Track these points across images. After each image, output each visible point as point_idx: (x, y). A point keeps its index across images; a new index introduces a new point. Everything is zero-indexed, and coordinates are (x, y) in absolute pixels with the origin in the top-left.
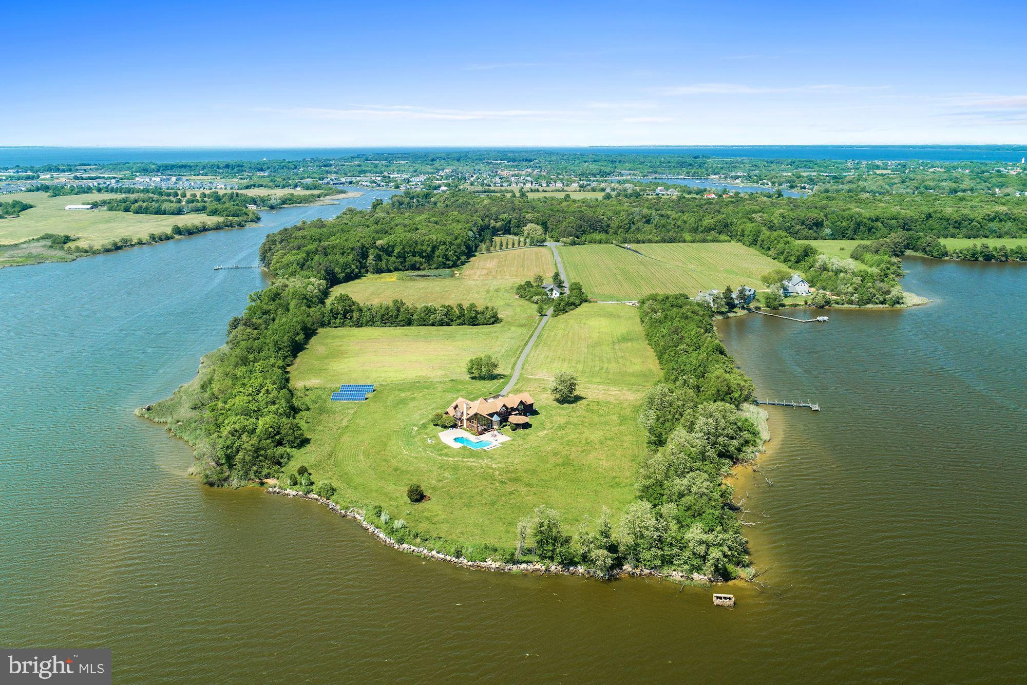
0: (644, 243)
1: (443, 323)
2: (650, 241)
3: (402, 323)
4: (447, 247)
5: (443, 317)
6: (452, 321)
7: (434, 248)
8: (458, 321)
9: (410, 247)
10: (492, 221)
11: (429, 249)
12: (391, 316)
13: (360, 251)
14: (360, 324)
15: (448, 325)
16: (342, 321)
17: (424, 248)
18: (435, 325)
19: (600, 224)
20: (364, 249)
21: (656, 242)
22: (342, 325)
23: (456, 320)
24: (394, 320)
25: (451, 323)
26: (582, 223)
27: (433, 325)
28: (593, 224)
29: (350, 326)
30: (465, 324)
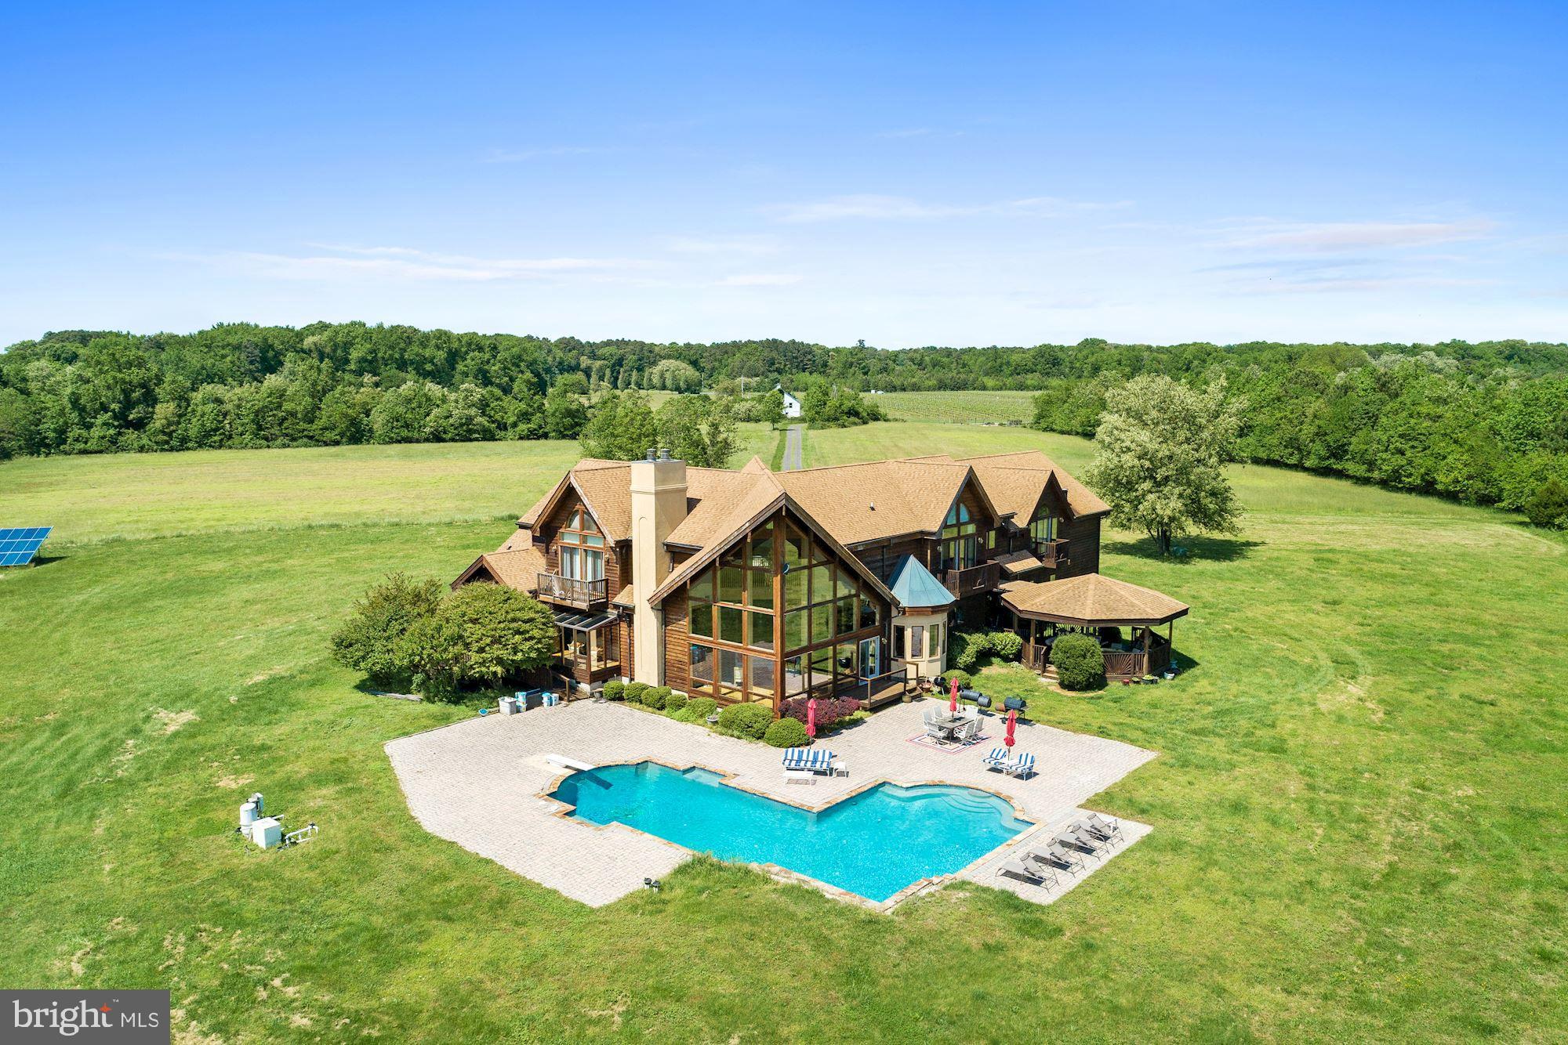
0: (904, 390)
1: (470, 431)
2: (916, 388)
3: (330, 435)
4: (487, 356)
5: (473, 411)
6: (503, 427)
7: (454, 357)
8: (523, 427)
9: (392, 348)
10: (583, 358)
11: (441, 355)
12: (293, 414)
13: (257, 352)
14: (174, 443)
15: (488, 436)
16: (112, 432)
17: (427, 353)
18: (443, 440)
19: (809, 357)
20: (271, 354)
21: (929, 389)
22: (113, 445)
23: (515, 425)
24: (302, 425)
25: (500, 434)
26: (774, 354)
27: (437, 438)
28: (796, 358)
29: (142, 449)
30: (546, 436)
